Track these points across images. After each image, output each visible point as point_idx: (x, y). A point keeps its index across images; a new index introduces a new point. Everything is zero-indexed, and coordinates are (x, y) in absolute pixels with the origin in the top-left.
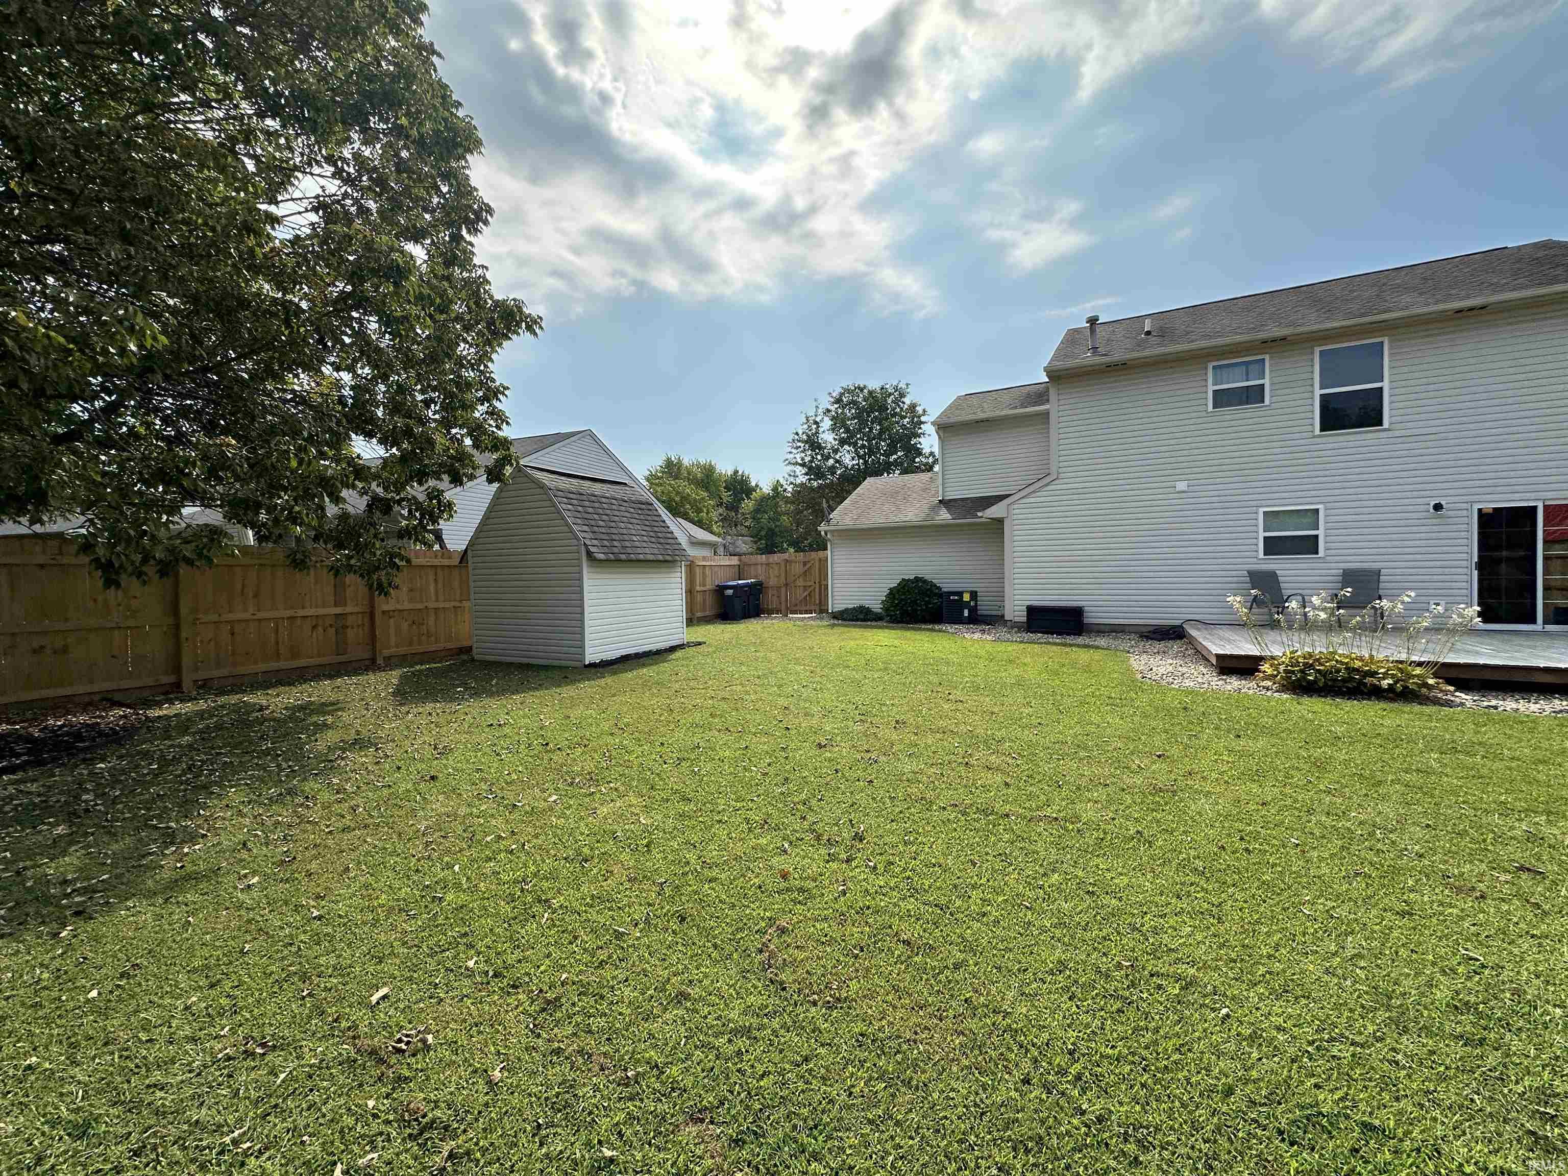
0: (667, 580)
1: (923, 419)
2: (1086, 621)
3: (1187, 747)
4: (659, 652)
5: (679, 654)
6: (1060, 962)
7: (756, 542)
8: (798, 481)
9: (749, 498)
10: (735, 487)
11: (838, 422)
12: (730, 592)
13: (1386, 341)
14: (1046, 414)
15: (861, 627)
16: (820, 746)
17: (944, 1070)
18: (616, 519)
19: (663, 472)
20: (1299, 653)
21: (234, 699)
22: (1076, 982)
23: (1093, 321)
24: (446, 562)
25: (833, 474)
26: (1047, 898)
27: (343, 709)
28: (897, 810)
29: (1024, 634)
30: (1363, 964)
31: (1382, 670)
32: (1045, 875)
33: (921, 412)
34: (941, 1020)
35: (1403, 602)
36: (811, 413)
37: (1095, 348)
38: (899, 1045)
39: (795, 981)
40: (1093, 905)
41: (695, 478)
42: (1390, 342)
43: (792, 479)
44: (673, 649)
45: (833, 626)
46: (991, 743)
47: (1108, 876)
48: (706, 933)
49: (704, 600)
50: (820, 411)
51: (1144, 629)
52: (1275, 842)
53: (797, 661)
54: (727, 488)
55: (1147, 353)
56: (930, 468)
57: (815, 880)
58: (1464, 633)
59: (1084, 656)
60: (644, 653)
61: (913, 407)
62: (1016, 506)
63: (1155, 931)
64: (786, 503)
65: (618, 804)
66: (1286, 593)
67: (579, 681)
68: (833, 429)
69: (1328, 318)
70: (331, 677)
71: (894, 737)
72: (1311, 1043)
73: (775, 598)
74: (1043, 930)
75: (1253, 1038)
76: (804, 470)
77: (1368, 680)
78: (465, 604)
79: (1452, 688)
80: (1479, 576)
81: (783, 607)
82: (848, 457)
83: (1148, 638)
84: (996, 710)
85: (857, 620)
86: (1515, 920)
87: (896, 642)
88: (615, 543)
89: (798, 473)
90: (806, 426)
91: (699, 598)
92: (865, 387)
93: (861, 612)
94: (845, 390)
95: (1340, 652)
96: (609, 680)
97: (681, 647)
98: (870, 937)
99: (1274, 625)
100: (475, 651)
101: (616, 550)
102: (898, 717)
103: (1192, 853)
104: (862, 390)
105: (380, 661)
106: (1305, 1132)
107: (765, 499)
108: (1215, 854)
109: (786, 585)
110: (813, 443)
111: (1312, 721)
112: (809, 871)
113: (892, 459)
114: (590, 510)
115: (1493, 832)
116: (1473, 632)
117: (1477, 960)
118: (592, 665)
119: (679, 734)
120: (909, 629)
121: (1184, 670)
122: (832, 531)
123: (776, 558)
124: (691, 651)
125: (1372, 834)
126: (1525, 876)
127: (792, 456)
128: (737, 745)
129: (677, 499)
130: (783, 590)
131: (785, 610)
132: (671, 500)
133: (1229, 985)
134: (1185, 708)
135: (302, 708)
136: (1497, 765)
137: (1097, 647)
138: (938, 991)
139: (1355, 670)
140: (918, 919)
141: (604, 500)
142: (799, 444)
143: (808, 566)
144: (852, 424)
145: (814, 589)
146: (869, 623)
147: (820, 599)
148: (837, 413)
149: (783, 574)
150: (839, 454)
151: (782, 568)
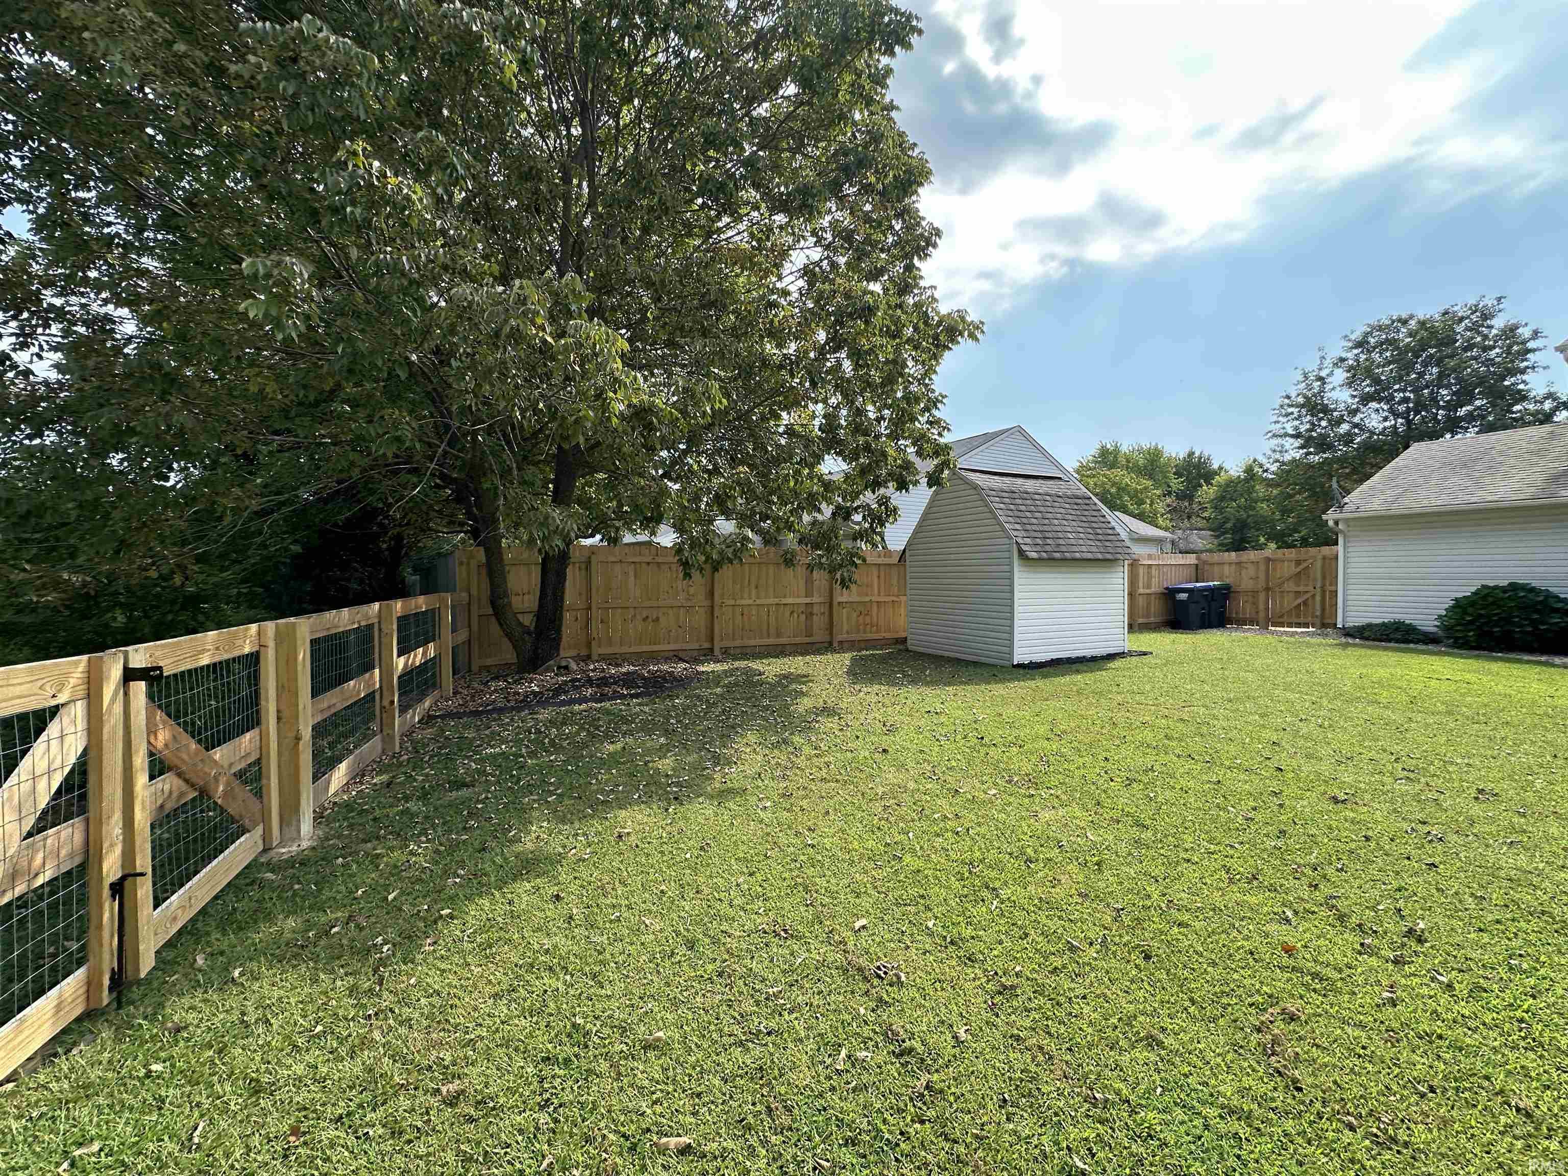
0: (1105, 581)
1: (1533, 345)
4: (1094, 659)
5: (1117, 663)
7: (1217, 537)
8: (1287, 457)
9: (1208, 483)
10: (1190, 473)
11: (1356, 373)
12: (1183, 596)
15: (1396, 650)
16: (1335, 800)
18: (1049, 516)
21: (742, 664)
24: (887, 561)
25: (1348, 443)
27: (812, 681)
33: (1527, 336)
36: (1313, 366)
39: (1316, 1086)
43: (1278, 456)
44: (1111, 657)
45: (1346, 646)
49: (1149, 604)
50: (1328, 362)
53: (1289, 687)
54: (1178, 474)
60: (1078, 658)
64: (1267, 486)
65: (1061, 813)
67: (1009, 681)
68: (1350, 383)
70: (802, 654)
71: (1478, 811)
73: (1249, 608)
76: (1299, 442)
78: (903, 598)
81: (1262, 615)
82: (1375, 418)
85: (1390, 641)
87: (1472, 677)
88: (1048, 541)
89: (1288, 447)
90: (1302, 386)
91: (1141, 601)
92: (1411, 317)
93: (1397, 630)
94: (1373, 328)
96: (1040, 683)
97: (1121, 655)
100: (909, 642)
101: (1048, 548)
104: (1404, 322)
105: (835, 645)
107: (1232, 483)
109: (1267, 589)
110: (1314, 406)
112: (1330, 956)
113: (1461, 413)
114: (1023, 508)
118: (1020, 666)
120: (1496, 659)
122: (1347, 520)
123: (1251, 555)
124: (1133, 661)
127: (1279, 426)
129: (1113, 490)
130: (1262, 596)
131: (1265, 622)
132: (1107, 492)
135: (785, 677)
141: (1037, 497)
142: (1290, 410)
143: (1302, 567)
144: (1385, 372)
145: (1313, 596)
146: (1412, 645)
147: (1323, 609)
148: (1357, 361)
149: (1262, 576)
150: (1359, 416)
151: (1262, 567)
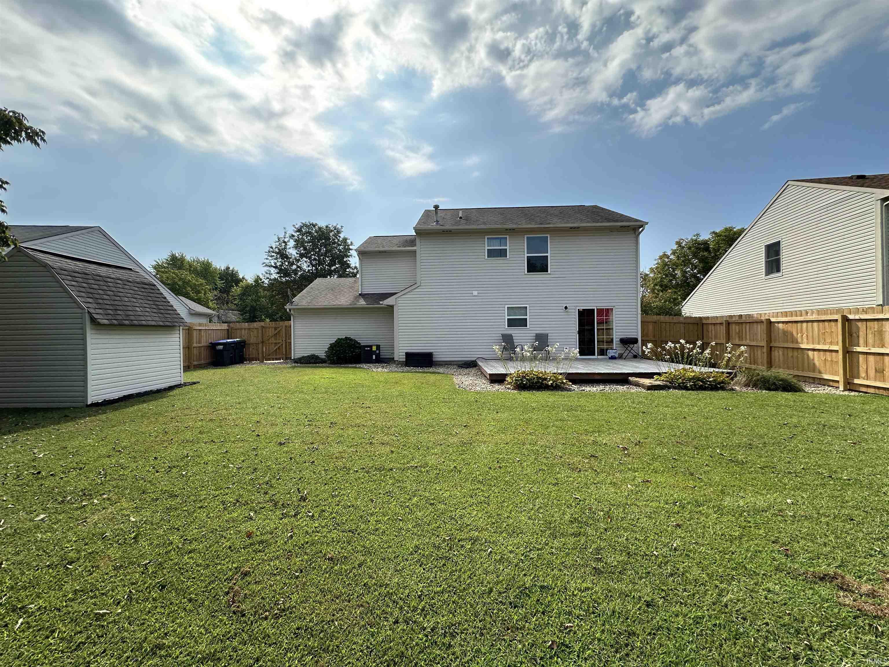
0: (168, 340)
1: (351, 247)
2: (434, 359)
3: (476, 420)
4: (159, 391)
5: (176, 391)
6: (416, 546)
7: (242, 315)
8: (272, 277)
9: (237, 285)
10: (227, 279)
11: (299, 244)
12: (221, 347)
13: (549, 236)
14: (415, 252)
15: (312, 367)
16: (281, 444)
17: (349, 633)
18: (120, 294)
19: (168, 264)
20: (520, 372)
22: (423, 555)
23: (436, 207)
25: (296, 274)
26: (411, 512)
28: (329, 477)
29: (404, 368)
30: (542, 511)
31: (549, 377)
32: (410, 499)
33: (350, 243)
34: (349, 601)
35: (555, 348)
36: (282, 236)
37: (437, 221)
38: (323, 627)
39: (252, 607)
40: (433, 510)
41: (195, 270)
42: (550, 237)
43: (268, 276)
44: (171, 388)
45: (294, 367)
46: (385, 430)
47: (441, 493)
48: (182, 592)
49: (200, 353)
50: (287, 235)
51: (461, 363)
52: (511, 461)
53: (268, 391)
54: (221, 278)
55: (460, 227)
56: (355, 275)
57: (271, 533)
58: (574, 360)
59: (432, 378)
60: (146, 392)
61: (345, 240)
62: (399, 299)
63: (461, 517)
64: (264, 290)
65: (110, 511)
66: (516, 344)
67: (80, 418)
68: (296, 247)
69: (529, 223)
71: (330, 432)
72: (522, 555)
73: (254, 351)
74: (408, 530)
75: (500, 561)
76: (277, 271)
77: (544, 382)
79: (571, 383)
80: (579, 336)
81: (260, 355)
82: (305, 265)
83: (462, 367)
84: (388, 411)
85: (310, 363)
86: (589, 478)
87: (334, 376)
88: (119, 312)
89: (272, 272)
90: (278, 244)
91: (195, 352)
92: (316, 224)
93: (313, 358)
94: (304, 225)
95: (535, 370)
97: (178, 386)
98: (307, 562)
99: (511, 359)
101: (119, 317)
102: (332, 420)
103: (478, 473)
104: (314, 226)
106: (520, 599)
107: (248, 287)
108: (487, 472)
109: (263, 342)
110: (282, 254)
111: (525, 402)
112: (268, 528)
113: (333, 268)
114: (96, 287)
115: (583, 442)
116: (577, 359)
117: (578, 498)
118: (96, 405)
119: (172, 449)
120: (342, 367)
121: (477, 382)
122: (294, 309)
123: (255, 325)
124: (186, 388)
125: (545, 451)
126: (592, 459)
127: (268, 261)
128: (219, 451)
129: (180, 283)
130: (260, 346)
131: (261, 358)
132: (175, 283)
133: (492, 536)
134: (476, 401)
136: (585, 414)
137: (439, 373)
138: (348, 585)
139: (540, 378)
140: (338, 542)
141: (109, 280)
142: (273, 254)
143: (277, 331)
144: (308, 245)
145: (282, 345)
146: (317, 365)
147: (286, 351)
148: (298, 238)
149: (260, 335)
150: (300, 263)
151: (260, 331)
